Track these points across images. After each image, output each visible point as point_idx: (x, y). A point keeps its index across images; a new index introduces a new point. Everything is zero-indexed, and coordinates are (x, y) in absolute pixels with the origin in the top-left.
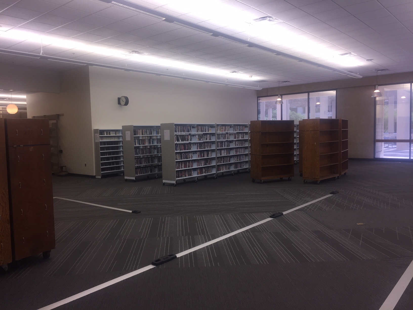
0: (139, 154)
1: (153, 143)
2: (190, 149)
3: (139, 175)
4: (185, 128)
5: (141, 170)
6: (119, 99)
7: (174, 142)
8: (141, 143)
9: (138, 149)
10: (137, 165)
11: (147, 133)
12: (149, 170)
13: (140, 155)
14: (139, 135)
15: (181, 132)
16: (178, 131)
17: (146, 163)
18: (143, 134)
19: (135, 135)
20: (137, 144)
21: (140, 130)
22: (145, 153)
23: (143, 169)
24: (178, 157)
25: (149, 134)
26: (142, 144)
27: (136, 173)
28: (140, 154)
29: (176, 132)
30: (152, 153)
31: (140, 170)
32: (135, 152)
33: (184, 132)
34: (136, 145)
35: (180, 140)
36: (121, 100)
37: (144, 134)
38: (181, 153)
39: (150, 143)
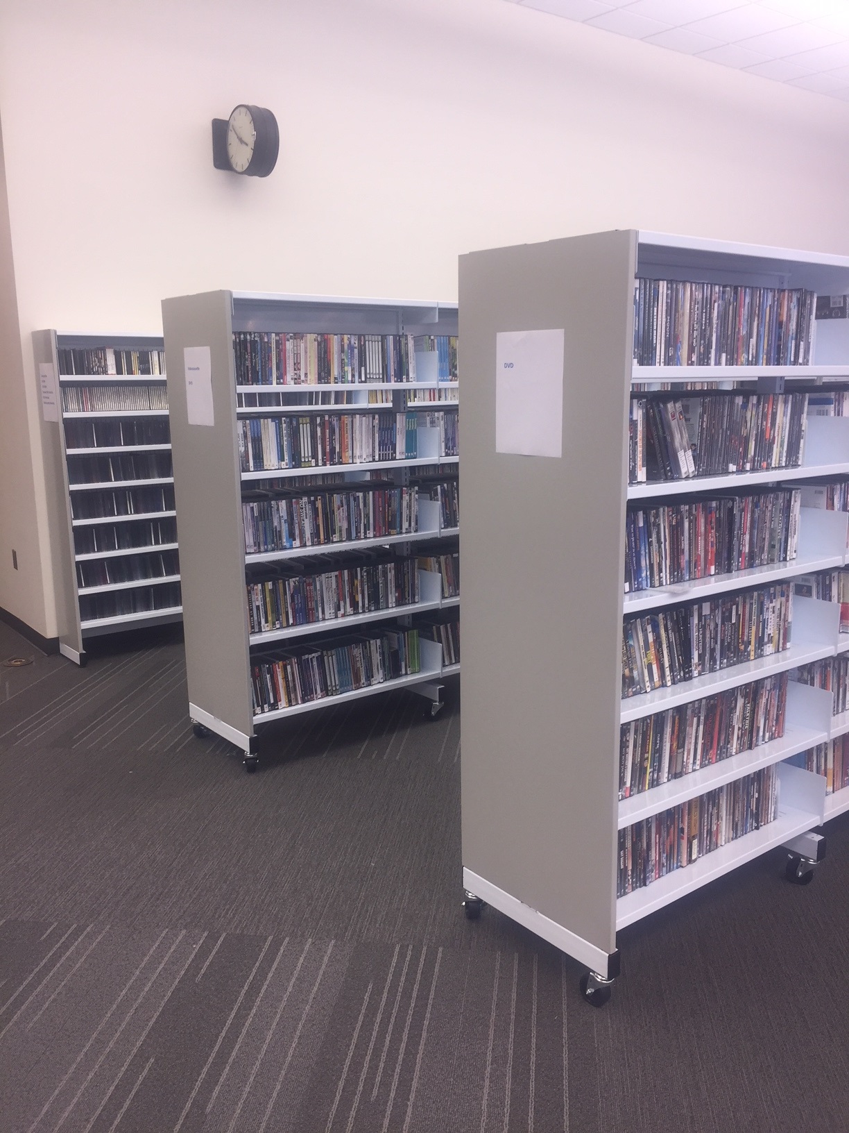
0: (292, 536)
1: (411, 449)
2: (779, 552)
3: (284, 711)
4: (745, 312)
5: (304, 669)
6: (220, 130)
7: (618, 491)
8: (306, 450)
9: (283, 504)
10: (273, 628)
11: (362, 362)
12: (376, 658)
13: (303, 545)
14: (297, 380)
15: (704, 360)
16: (672, 341)
17: (354, 605)
18: (329, 373)
19: (255, 381)
20: (271, 457)
21: (298, 336)
22: (349, 531)
23: (321, 661)
24: (652, 657)
25: (385, 377)
26: (315, 456)
27: (262, 698)
28: (297, 543)
29: (646, 357)
30: (405, 525)
31: (293, 668)
32: (256, 529)
33: (731, 361)
34: (259, 466)
35: (686, 462)
36: (232, 139)
37: (335, 371)
38: (679, 614)
39: (386, 446)
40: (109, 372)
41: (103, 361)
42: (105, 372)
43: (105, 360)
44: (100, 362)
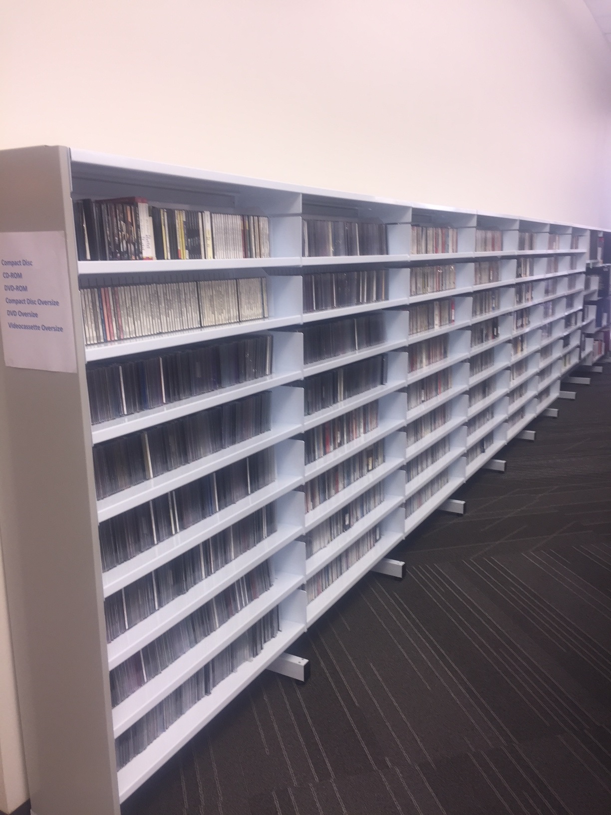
40: (145, 254)
41: (134, 229)
42: (138, 255)
43: (138, 227)
44: (129, 232)
